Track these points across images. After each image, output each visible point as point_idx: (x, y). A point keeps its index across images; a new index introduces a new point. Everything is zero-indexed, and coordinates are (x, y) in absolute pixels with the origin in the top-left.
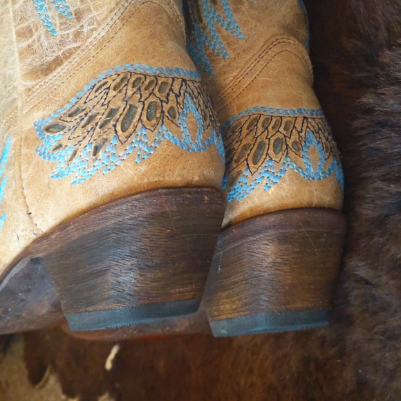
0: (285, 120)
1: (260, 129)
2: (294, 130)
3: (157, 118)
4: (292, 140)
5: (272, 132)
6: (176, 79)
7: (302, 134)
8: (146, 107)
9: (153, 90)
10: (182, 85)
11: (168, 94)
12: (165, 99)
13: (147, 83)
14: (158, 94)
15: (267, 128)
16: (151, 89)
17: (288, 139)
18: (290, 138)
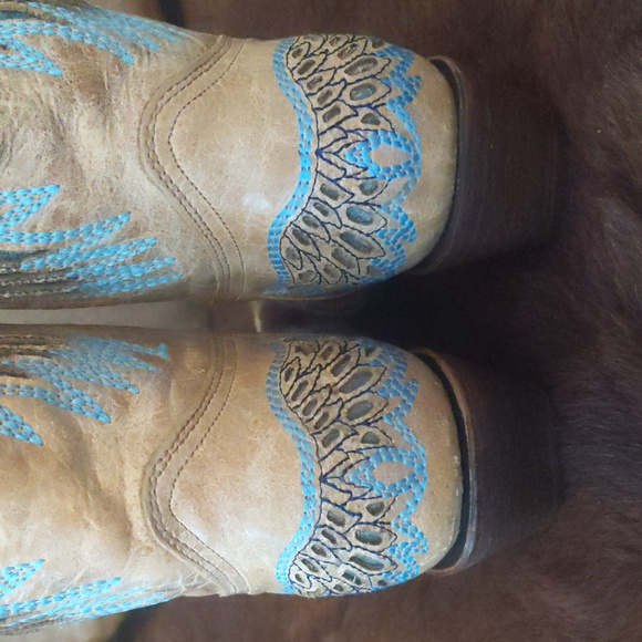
0: (318, 194)
1: (320, 231)
2: (342, 183)
3: (382, 531)
4: (358, 192)
5: (332, 218)
6: (323, 495)
7: (350, 170)
8: (361, 544)
9: (339, 533)
10: (334, 486)
11: (349, 513)
12: (356, 518)
13: (324, 540)
14: (347, 527)
15: (323, 224)
16: (336, 535)
17: (354, 199)
18: (353, 195)
